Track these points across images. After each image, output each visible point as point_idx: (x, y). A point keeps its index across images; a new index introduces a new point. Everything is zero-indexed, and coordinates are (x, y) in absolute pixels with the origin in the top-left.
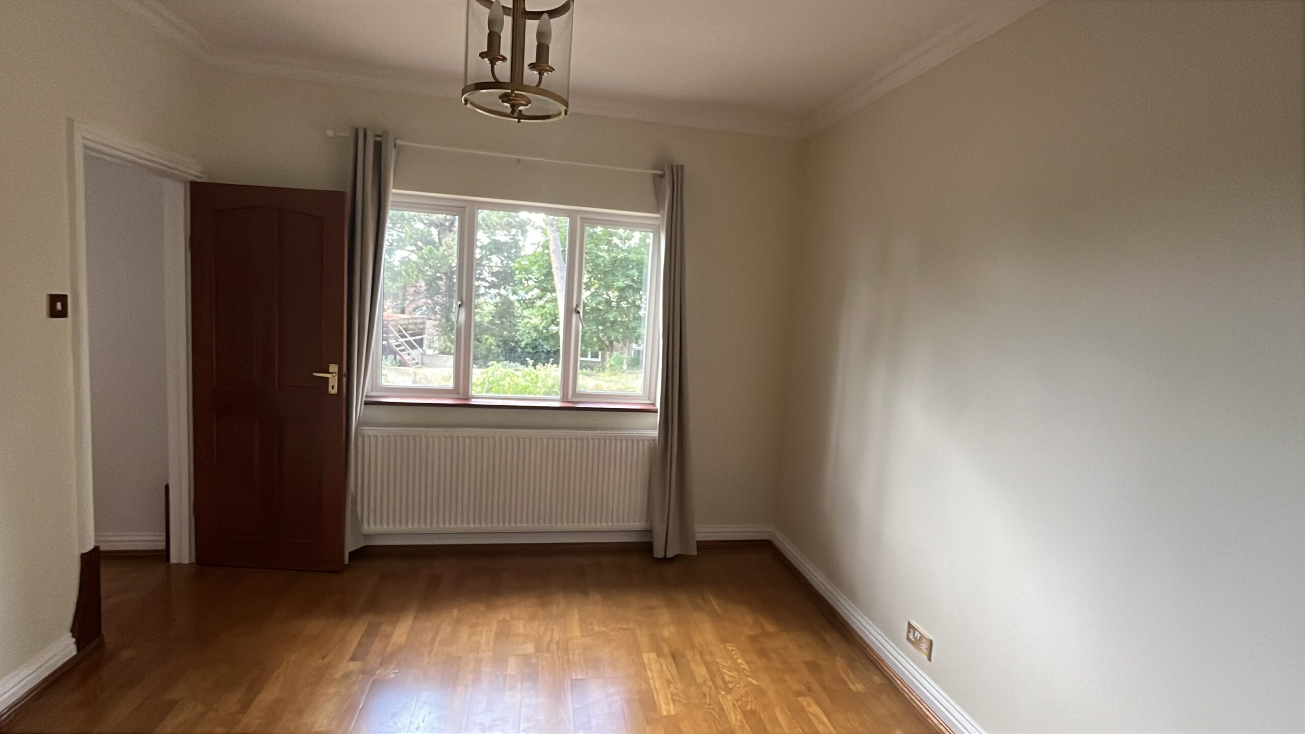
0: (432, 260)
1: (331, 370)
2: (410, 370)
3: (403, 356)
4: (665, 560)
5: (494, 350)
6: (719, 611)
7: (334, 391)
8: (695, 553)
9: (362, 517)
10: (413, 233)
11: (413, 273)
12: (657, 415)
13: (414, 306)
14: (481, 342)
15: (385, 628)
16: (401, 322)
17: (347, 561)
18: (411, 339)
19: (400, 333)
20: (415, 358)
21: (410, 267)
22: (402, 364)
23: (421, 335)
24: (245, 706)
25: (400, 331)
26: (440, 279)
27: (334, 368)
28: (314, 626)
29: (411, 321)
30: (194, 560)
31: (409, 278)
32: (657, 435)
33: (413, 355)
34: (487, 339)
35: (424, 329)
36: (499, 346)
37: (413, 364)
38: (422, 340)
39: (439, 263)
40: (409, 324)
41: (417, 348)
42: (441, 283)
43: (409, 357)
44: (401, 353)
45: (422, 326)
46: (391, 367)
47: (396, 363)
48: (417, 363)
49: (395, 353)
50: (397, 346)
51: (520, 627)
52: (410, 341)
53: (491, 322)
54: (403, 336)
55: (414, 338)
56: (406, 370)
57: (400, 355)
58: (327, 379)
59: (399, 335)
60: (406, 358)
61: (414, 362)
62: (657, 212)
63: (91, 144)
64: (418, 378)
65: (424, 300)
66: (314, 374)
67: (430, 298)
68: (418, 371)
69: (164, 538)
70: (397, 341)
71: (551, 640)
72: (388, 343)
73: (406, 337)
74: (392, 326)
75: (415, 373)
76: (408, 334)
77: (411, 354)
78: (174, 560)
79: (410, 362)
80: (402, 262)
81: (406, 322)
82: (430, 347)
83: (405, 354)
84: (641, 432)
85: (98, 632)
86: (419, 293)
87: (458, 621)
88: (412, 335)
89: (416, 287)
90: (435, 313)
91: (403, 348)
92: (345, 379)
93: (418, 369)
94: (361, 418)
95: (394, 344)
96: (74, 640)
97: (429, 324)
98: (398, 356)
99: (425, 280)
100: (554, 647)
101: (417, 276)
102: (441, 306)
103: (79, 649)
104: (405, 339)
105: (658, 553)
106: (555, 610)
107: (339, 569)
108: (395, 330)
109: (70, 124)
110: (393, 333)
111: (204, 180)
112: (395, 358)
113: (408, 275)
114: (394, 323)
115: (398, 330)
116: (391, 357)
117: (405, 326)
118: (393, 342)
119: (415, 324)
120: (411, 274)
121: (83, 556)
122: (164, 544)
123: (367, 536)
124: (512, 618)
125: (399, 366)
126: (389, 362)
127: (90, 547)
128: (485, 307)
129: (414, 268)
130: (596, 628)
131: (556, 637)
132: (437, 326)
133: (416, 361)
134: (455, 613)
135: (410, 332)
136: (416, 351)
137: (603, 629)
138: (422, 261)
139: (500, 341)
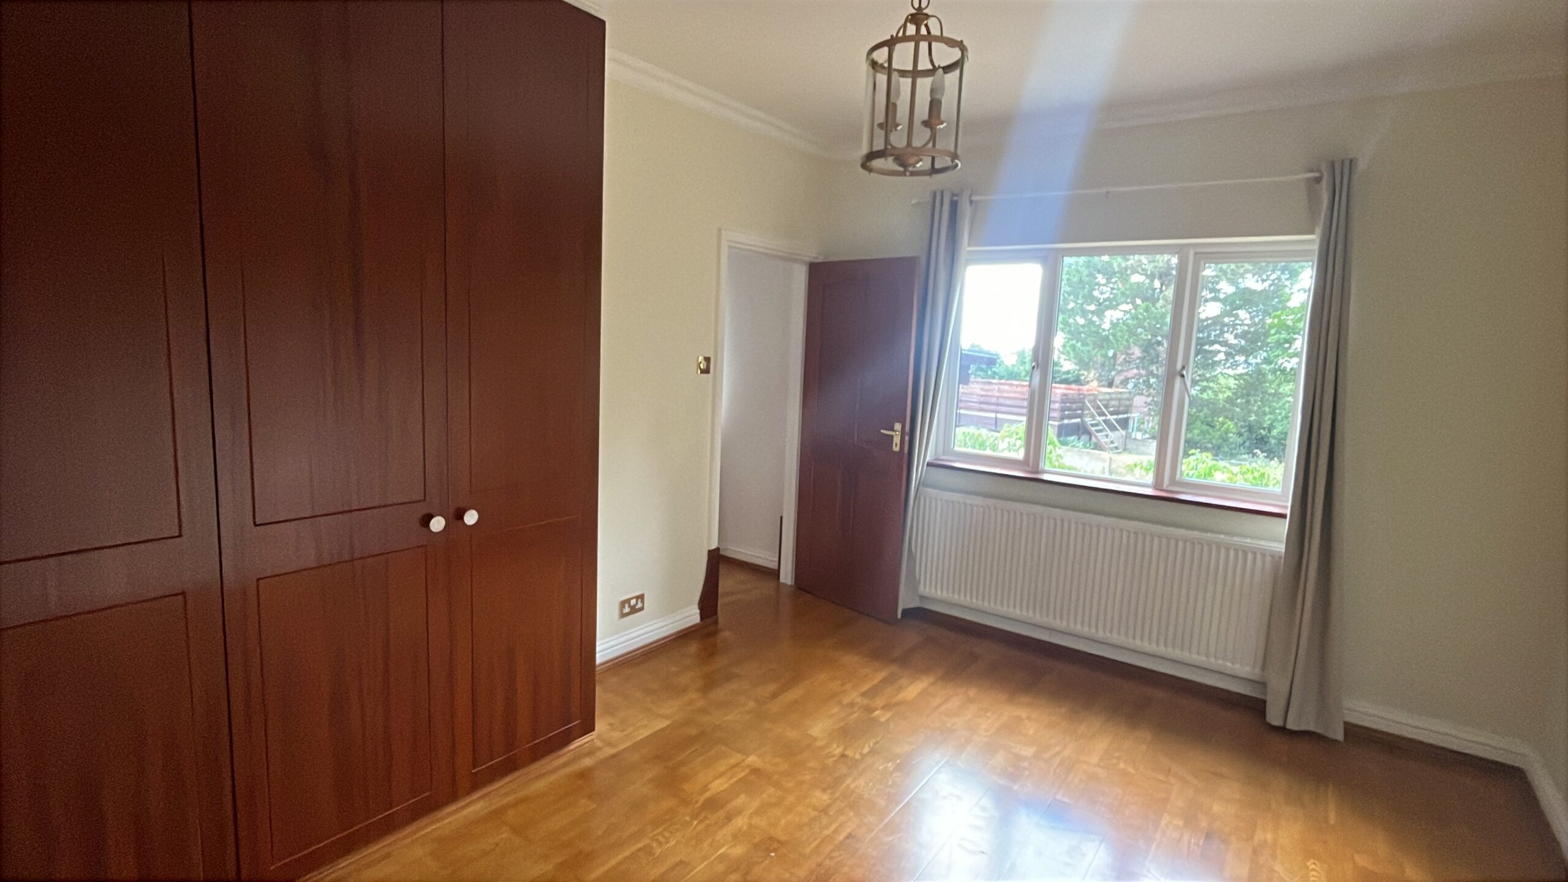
0: (1148, 321)
1: (895, 428)
2: (1105, 455)
3: (1099, 437)
4: (1282, 730)
5: (1232, 437)
6: (1332, 822)
7: (896, 449)
8: (1340, 737)
9: (920, 578)
10: (1126, 289)
11: (1122, 337)
12: (1286, 522)
13: (1122, 377)
14: (1213, 427)
15: (904, 681)
16: (1101, 397)
17: (899, 616)
18: (1112, 418)
19: (1098, 411)
20: (1115, 441)
21: (1120, 331)
22: (1098, 447)
23: (1126, 412)
24: (774, 696)
25: (1099, 407)
26: (1159, 343)
27: (898, 426)
28: (850, 660)
29: (1114, 396)
30: (793, 583)
31: (1117, 344)
32: (1283, 550)
33: (1111, 436)
34: (1223, 424)
35: (1131, 406)
36: (1240, 434)
37: (1111, 449)
38: (1126, 420)
39: (1158, 323)
40: (1112, 399)
41: (1118, 430)
42: (1161, 348)
43: (1106, 440)
44: (1097, 434)
45: (1128, 403)
46: (1083, 450)
47: (1090, 445)
48: (1116, 448)
49: (1090, 434)
50: (1092, 425)
51: (1031, 729)
52: (1109, 420)
53: (1229, 400)
54: (1102, 414)
55: (1115, 417)
56: (1100, 454)
57: (1096, 437)
58: (892, 437)
59: (1097, 413)
60: (1104, 440)
61: (1112, 446)
62: (1312, 232)
63: (732, 244)
64: (1114, 466)
65: (1135, 371)
66: (882, 431)
67: (1143, 368)
68: (1115, 457)
69: (777, 559)
70: (1094, 420)
71: (1057, 754)
72: (1082, 421)
73: (1105, 415)
74: (1088, 401)
75: (1111, 459)
76: (1108, 412)
77: (1109, 437)
78: (782, 580)
79: (1107, 446)
80: (1114, 325)
81: (1108, 397)
82: (1139, 430)
83: (1103, 435)
84: (1262, 543)
85: (715, 612)
86: (1130, 362)
87: (971, 701)
88: (1112, 414)
89: (1127, 354)
90: (1149, 386)
91: (1101, 427)
92: (907, 438)
93: (1115, 455)
94: (922, 480)
95: (1089, 423)
96: (698, 611)
97: (1139, 400)
98: (1093, 439)
99: (1140, 346)
100: (1057, 760)
101: (1127, 341)
102: (1157, 378)
103: (702, 618)
104: (1104, 418)
105: (1274, 717)
106: (1083, 728)
107: (890, 620)
108: (1092, 406)
109: (720, 230)
110: (1089, 409)
111: (820, 260)
112: (1090, 439)
113: (1117, 340)
114: (1092, 398)
115: (1096, 407)
116: (1085, 438)
117: (1104, 402)
118: (1088, 420)
119: (1120, 400)
120: (1120, 339)
121: (710, 552)
122: (777, 564)
123: (922, 598)
124: (1029, 718)
125: (1093, 449)
126: (1082, 443)
127: (714, 546)
128: (1222, 381)
129: (1125, 331)
130: (1122, 765)
131: (1066, 753)
132: (1150, 404)
133: (1116, 445)
134: (972, 693)
135: (1112, 409)
136: (1117, 433)
137: (1131, 770)
138: (1135, 322)
139: (1242, 427)
